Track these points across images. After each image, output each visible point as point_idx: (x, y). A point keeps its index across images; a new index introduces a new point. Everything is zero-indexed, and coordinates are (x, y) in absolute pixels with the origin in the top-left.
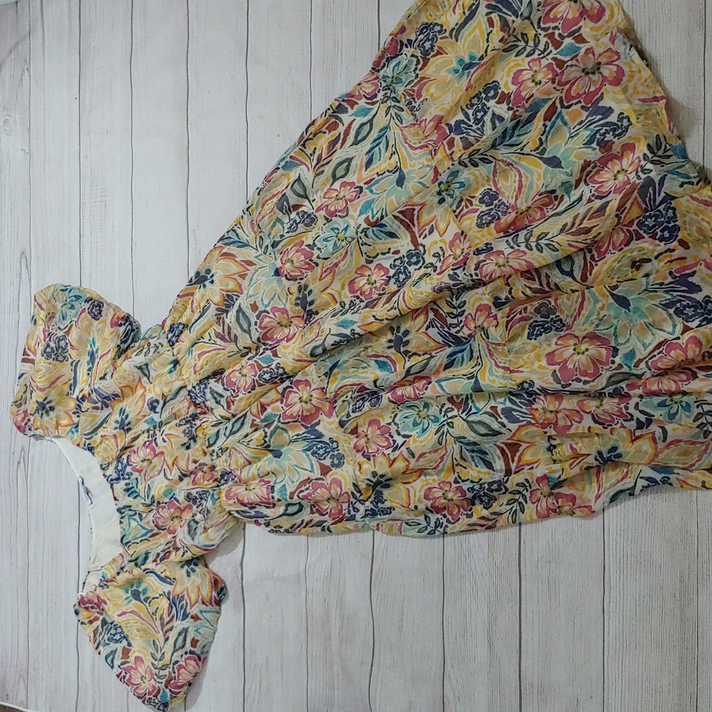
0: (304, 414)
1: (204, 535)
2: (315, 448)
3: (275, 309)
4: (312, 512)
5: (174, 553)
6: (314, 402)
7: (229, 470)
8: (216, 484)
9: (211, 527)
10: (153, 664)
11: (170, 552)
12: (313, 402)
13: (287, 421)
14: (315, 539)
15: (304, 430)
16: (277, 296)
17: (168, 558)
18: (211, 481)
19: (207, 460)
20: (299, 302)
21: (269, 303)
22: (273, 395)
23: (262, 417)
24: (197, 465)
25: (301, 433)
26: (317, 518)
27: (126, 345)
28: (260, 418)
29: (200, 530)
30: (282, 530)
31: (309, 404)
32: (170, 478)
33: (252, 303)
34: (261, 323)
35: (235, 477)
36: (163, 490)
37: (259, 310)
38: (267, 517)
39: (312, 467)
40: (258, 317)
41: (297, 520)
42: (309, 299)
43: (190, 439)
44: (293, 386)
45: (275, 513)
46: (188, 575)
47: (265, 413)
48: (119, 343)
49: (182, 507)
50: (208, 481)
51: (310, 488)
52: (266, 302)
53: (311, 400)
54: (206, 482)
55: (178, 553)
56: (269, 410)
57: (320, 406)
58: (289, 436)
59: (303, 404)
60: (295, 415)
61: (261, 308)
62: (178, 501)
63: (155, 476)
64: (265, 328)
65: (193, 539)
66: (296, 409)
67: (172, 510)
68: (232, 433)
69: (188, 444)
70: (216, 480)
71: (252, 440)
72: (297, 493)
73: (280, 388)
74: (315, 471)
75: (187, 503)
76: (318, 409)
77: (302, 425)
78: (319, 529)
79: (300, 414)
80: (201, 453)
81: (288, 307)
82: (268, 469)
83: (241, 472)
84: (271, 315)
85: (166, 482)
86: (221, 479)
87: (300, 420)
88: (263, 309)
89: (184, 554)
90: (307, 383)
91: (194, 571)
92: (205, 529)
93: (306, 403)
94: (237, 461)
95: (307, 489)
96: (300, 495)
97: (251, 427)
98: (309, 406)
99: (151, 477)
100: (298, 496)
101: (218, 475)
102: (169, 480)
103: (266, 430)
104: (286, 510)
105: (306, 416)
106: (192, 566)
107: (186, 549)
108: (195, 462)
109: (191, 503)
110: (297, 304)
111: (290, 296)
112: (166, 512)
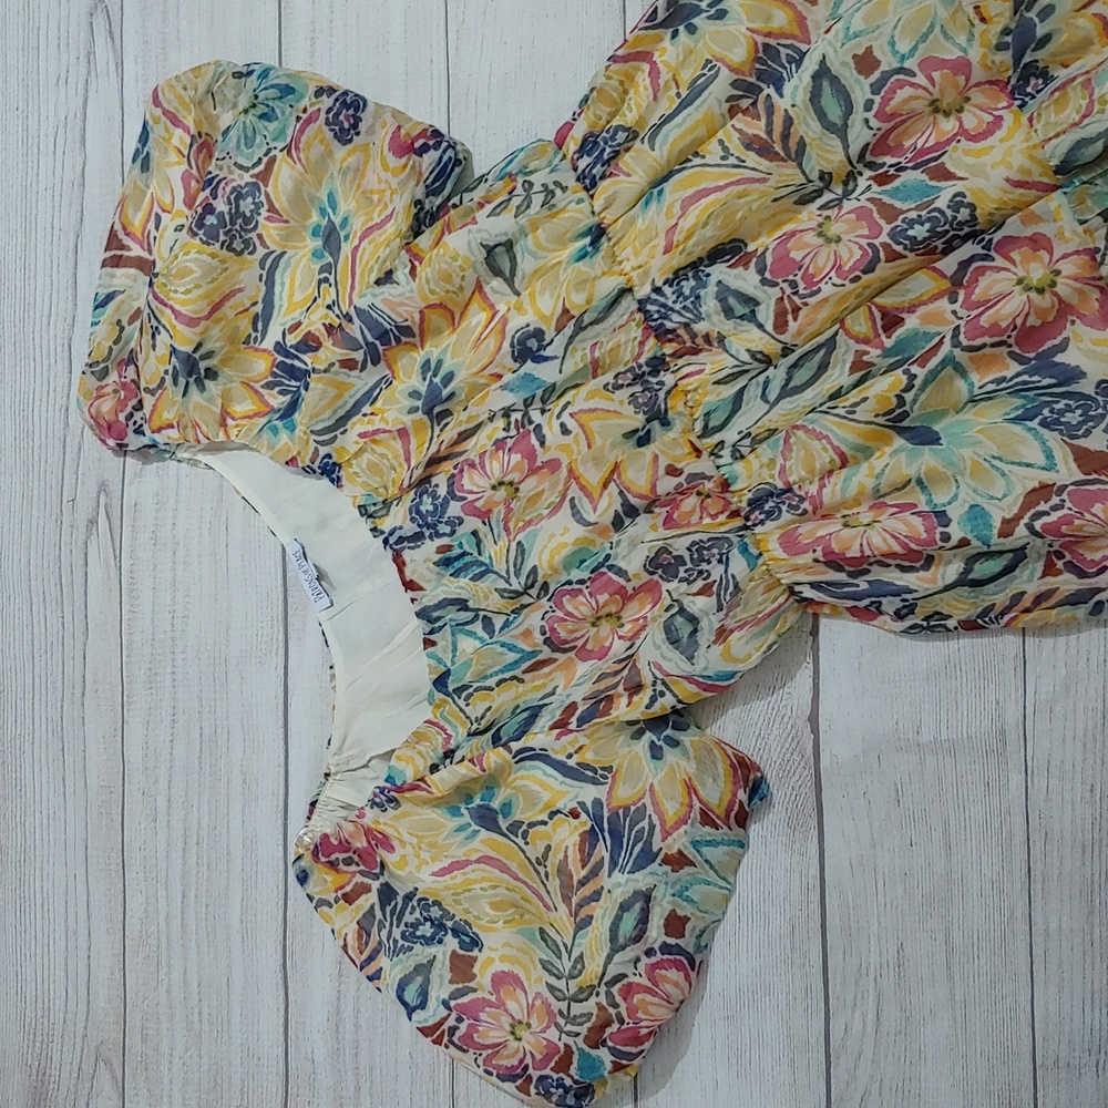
0: (1032, 321)
1: (718, 649)
2: (1046, 412)
3: (929, 65)
4: (1049, 570)
5: (624, 700)
6: (1063, 288)
7: (780, 485)
8: (738, 522)
9: (740, 628)
10: (551, 988)
11: (610, 699)
12: (1058, 289)
13: (978, 342)
14: (1048, 642)
15: (1015, 367)
16: (938, 28)
17: (606, 713)
18: (722, 518)
19: (705, 465)
20: (1009, 39)
21: (915, 48)
22: (923, 283)
23: (888, 343)
24: (682, 479)
25: (1009, 374)
26: (1067, 583)
27: (439, 200)
28: (881, 346)
29: (706, 635)
30: (951, 623)
31: (1047, 295)
32: (591, 518)
33: (860, 51)
34: (886, 101)
35: (802, 499)
36: (565, 552)
37: (884, 67)
38: (911, 591)
39: (1049, 455)
40: (876, 88)
41: (999, 596)
42: (1040, 31)
43: (648, 421)
44: (993, 253)
45: (933, 581)
46: (656, 753)
47: (899, 332)
48: (420, 193)
49: (630, 588)
50: (714, 517)
51: (1068, 504)
52: (904, 46)
53: (1053, 284)
54: (707, 520)
55: (636, 698)
56: (912, 322)
57: (1074, 300)
58: (972, 385)
59: (1033, 295)
60: (1004, 324)
61: (887, 62)
62: (621, 572)
63: (541, 518)
64: (893, 116)
65: (690, 658)
66: (1010, 308)
67: (603, 598)
68: (787, 391)
69: (641, 434)
70: (735, 514)
71: (865, 399)
72: (1026, 520)
73: (949, 264)
74: (1061, 466)
75: (646, 577)
76: (1064, 310)
77: (1012, 355)
78: (1081, 612)
79: (1019, 322)
80: (688, 449)
81: (975, 54)
82: (911, 471)
83: (822, 486)
84: (921, 79)
85: (579, 531)
86: (751, 512)
87: (1011, 341)
88: (896, 65)
89: (653, 700)
90: (1038, 243)
91: (675, 743)
92: (722, 634)
93: (1040, 291)
94: (810, 458)
95: (1055, 508)
96: (1038, 525)
97: (853, 370)
98: (1046, 301)
99: (529, 523)
100: (1030, 527)
101: (741, 501)
102: (590, 524)
103: (915, 369)
104: (967, 571)
105: (1032, 327)
106: (669, 732)
107: (660, 687)
108: (673, 471)
109: (656, 577)
110: (1000, 47)
111: (979, 27)
112: (583, 604)
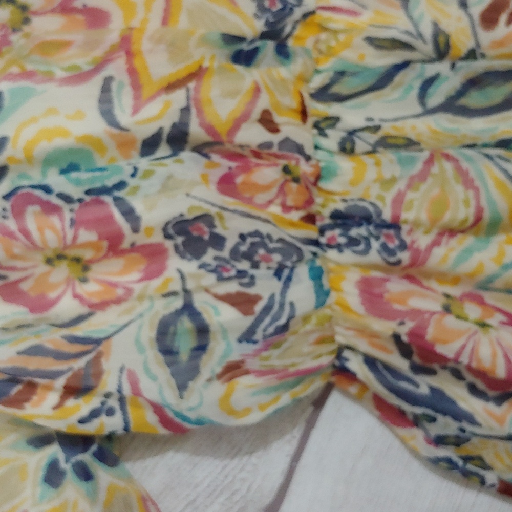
1: (218, 389)
5: (53, 398)
7: (387, 215)
8: (311, 232)
9: (261, 373)
11: (31, 387)
17: (18, 402)
18: (295, 216)
19: (304, 135)
24: (275, 138)
29: (212, 363)
30: (489, 477)
32: (124, 116)
35: (403, 246)
36: (60, 142)
38: (474, 423)
43: (264, 36)
45: (501, 421)
46: (53, 476)
49: (129, 238)
50: (286, 208)
54: (275, 209)
55: (71, 403)
62: (129, 213)
63: (49, 77)
65: (182, 387)
67: (87, 236)
68: (452, 106)
69: (245, 47)
70: (310, 219)
75: (158, 238)
80: (295, 104)
83: (436, 243)
85: (96, 126)
86: (331, 227)
89: (94, 414)
91: (85, 474)
92: (233, 370)
94: (440, 204)
99: (28, 75)
101: (325, 208)
102: (112, 122)
106: (86, 457)
107: (113, 403)
108: (267, 121)
109: (169, 244)
112: (53, 228)
